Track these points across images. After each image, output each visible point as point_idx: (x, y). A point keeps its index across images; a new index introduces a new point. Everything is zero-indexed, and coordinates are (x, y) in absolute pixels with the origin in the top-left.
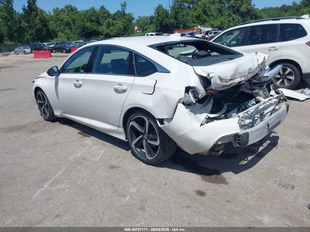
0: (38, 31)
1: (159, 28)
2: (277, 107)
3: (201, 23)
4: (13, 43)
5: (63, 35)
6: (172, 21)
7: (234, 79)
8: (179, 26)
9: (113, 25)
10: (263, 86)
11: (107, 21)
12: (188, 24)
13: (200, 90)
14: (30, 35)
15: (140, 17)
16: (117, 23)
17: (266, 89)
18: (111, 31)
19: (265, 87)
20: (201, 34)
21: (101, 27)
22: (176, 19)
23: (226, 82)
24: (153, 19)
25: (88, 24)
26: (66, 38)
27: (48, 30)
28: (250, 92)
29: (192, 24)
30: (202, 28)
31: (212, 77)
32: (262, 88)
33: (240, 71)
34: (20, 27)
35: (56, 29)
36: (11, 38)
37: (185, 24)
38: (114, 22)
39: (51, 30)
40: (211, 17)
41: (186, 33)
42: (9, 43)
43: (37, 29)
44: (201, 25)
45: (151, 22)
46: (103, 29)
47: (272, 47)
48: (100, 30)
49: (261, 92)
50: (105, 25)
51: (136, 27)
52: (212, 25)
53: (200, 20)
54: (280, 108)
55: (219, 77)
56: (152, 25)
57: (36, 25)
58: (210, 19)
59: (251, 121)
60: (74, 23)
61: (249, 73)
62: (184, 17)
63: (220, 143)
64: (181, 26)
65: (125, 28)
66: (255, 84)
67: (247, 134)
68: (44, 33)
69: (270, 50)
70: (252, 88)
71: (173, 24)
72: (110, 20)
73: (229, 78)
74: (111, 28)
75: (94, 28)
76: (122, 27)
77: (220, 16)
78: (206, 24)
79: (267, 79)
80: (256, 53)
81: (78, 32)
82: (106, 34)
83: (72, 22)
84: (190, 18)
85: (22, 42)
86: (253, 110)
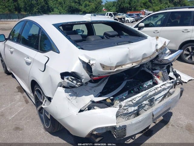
0: (42, 7)
1: (118, 9)
2: (171, 91)
3: (146, 8)
4: (26, 13)
5: (57, 10)
6: (127, 5)
7: (123, 65)
8: (131, 9)
9: (89, 6)
10: (163, 67)
11: (85, 3)
12: (138, 8)
13: (83, 75)
14: (37, 9)
15: (107, 2)
16: (91, 5)
17: (166, 70)
18: (87, 9)
19: (165, 68)
20: (145, 15)
21: (81, 6)
22: (130, 4)
23: (111, 70)
24: (115, 3)
25: (73, 4)
26: (59, 12)
27: (48, 6)
28: (150, 72)
29: (140, 8)
30: (146, 11)
31: (92, 64)
32: (163, 69)
33: (131, 57)
34: (31, 3)
35: (53, 6)
36: (26, 10)
37: (135, 8)
38: (90, 4)
39: (50, 7)
40: (154, 4)
41: (134, 14)
42: (24, 13)
43: (42, 6)
44: (146, 9)
45: (114, 5)
46: (82, 8)
47: (185, 30)
48: (80, 9)
49: (160, 73)
50: (84, 5)
51: (104, 8)
52: (154, 9)
53: (146, 6)
54: (174, 92)
55: (101, 64)
56: (114, 7)
57: (41, 3)
58: (153, 5)
59: (136, 108)
60: (65, 3)
61: (143, 59)
62: (135, 3)
63: (95, 133)
64: (133, 9)
65: (96, 8)
66: (157, 65)
67: (124, 128)
68: (46, 8)
69: (183, 32)
70: (154, 68)
71: (128, 7)
72: (87, 2)
73: (114, 65)
74: (87, 8)
75: (77, 7)
76: (94, 7)
77: (160, 3)
78: (150, 9)
79: (167, 62)
80: (157, 38)
81: (66, 9)
82: (84, 12)
83: (63, 2)
84: (139, 4)
85: (32, 13)
86: (140, 98)
